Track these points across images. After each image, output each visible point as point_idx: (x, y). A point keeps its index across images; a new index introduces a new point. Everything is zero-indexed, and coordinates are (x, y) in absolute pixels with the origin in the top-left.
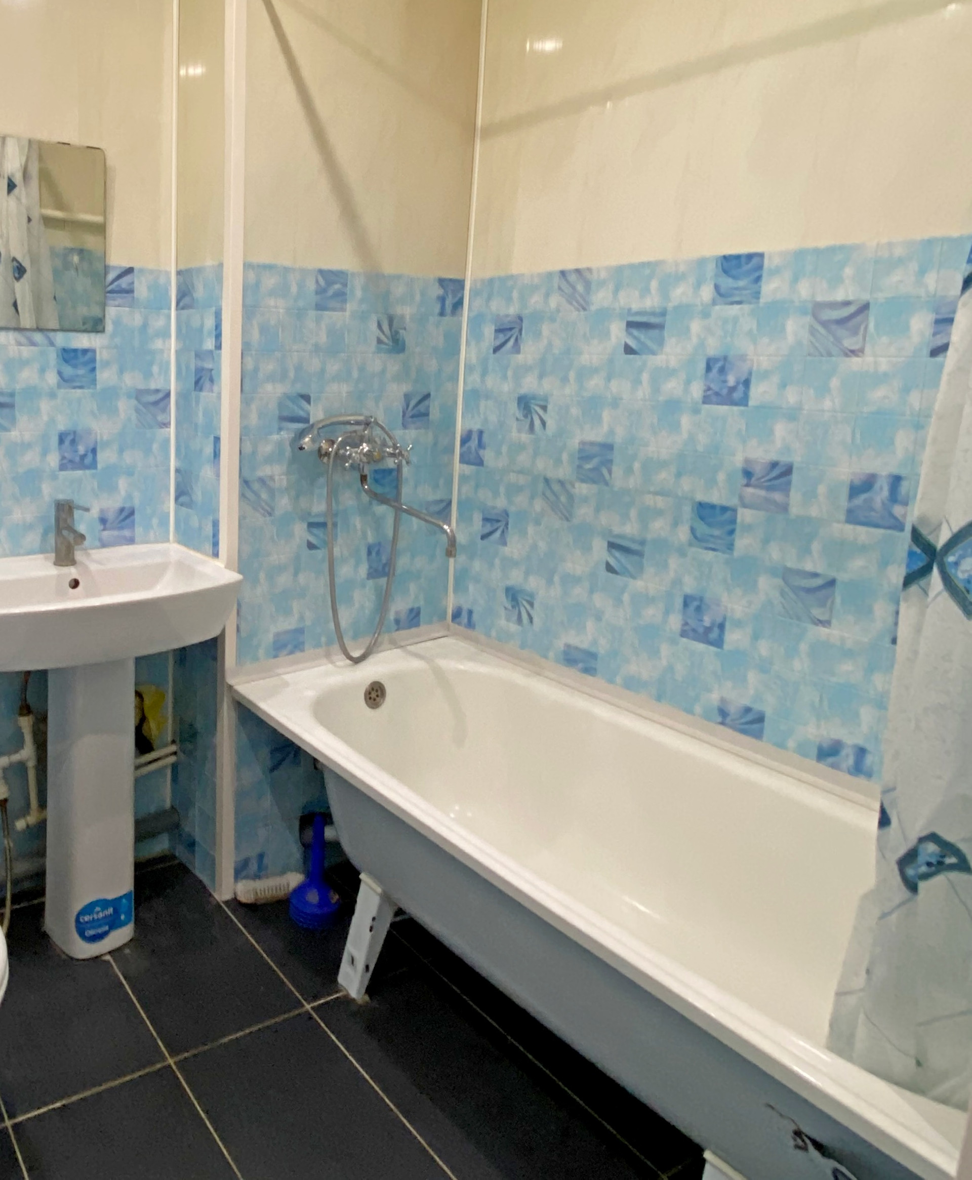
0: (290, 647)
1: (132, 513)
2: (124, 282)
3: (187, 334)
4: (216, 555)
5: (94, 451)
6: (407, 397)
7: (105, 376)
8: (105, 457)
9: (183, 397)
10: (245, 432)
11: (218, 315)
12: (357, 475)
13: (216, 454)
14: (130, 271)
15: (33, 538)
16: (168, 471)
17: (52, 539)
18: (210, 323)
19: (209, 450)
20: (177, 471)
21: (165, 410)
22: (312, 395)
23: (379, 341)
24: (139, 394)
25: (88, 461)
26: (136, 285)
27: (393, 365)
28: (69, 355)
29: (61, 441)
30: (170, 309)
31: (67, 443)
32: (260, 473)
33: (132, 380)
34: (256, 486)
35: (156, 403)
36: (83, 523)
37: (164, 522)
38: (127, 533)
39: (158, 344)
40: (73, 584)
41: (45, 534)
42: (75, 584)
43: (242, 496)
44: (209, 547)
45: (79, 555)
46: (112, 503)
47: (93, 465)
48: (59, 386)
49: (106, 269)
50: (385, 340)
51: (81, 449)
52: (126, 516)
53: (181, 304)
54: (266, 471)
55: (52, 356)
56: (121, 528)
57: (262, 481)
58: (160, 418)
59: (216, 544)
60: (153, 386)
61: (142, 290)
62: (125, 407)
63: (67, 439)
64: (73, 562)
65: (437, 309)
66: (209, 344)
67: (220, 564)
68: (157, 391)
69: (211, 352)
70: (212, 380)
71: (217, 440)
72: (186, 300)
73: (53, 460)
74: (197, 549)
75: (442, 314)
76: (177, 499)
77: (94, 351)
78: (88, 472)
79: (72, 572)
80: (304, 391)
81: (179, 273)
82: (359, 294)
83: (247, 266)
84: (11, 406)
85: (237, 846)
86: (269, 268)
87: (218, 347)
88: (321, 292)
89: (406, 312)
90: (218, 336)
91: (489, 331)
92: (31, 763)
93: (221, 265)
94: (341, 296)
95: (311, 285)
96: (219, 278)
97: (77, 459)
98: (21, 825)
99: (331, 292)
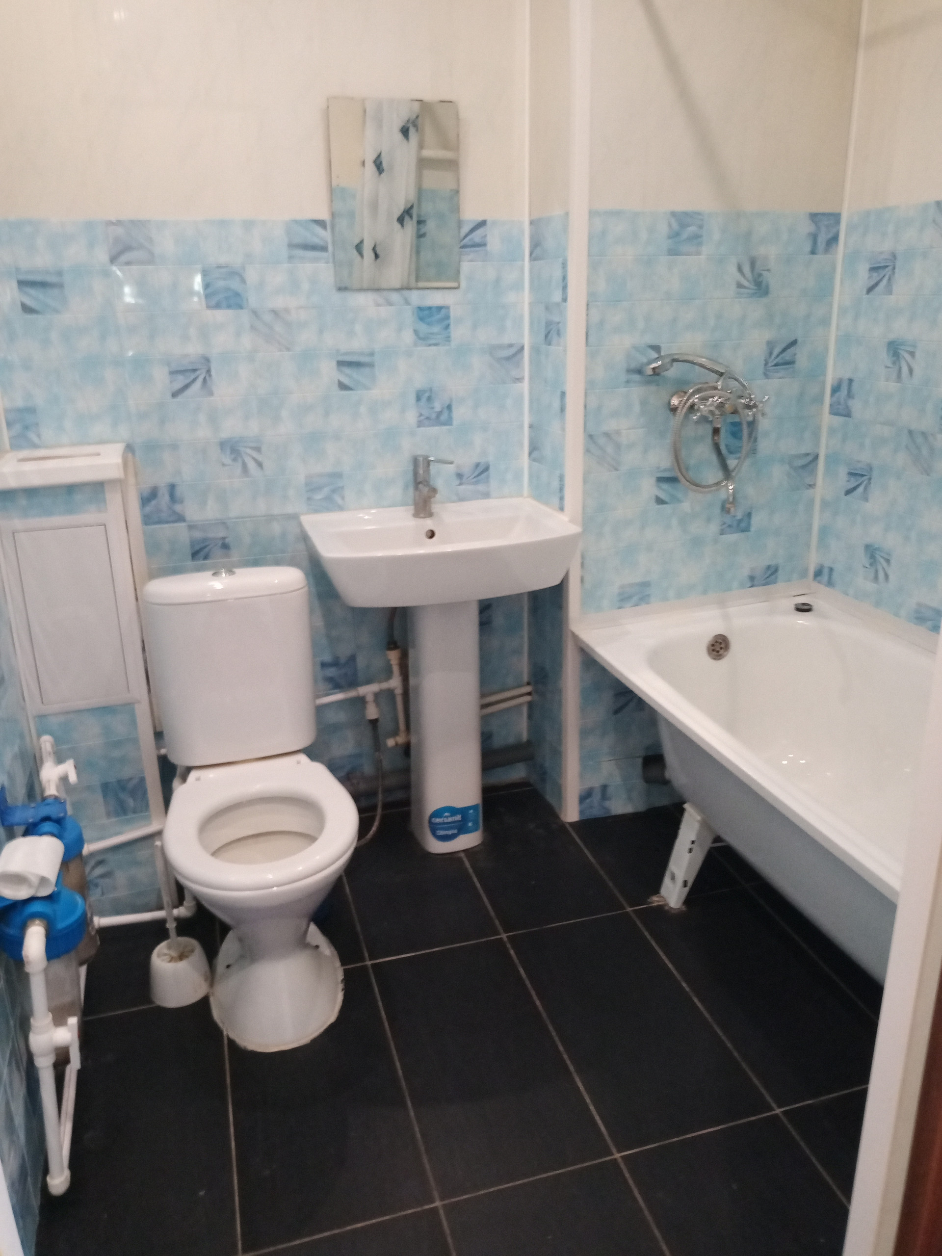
0: (635, 599)
1: (487, 469)
2: (476, 236)
3: (538, 285)
4: (562, 509)
5: (449, 407)
6: (771, 345)
7: (459, 333)
8: (460, 413)
9: (536, 350)
10: (590, 385)
11: (564, 265)
12: (709, 429)
13: (562, 409)
14: (483, 223)
15: (396, 491)
16: (521, 427)
17: (411, 490)
18: (558, 274)
19: (556, 404)
20: (531, 426)
21: (519, 365)
22: (663, 346)
23: (740, 286)
24: (492, 350)
25: (444, 417)
26: (489, 239)
27: (756, 310)
28: (425, 314)
29: (418, 399)
30: (523, 260)
31: (424, 400)
32: (605, 428)
33: (486, 336)
34: (602, 441)
35: (508, 359)
36: (441, 477)
37: (518, 476)
38: (481, 487)
39: (511, 297)
40: (430, 534)
41: (406, 487)
42: (432, 534)
43: (587, 451)
44: (556, 501)
45: (436, 507)
46: (466, 460)
47: (449, 422)
48: (415, 345)
49: (460, 224)
50: (746, 283)
51: (438, 406)
52: (482, 471)
53: (534, 255)
54: (611, 425)
55: (408, 315)
56: (476, 483)
57: (607, 435)
58: (514, 373)
59: (562, 499)
60: (506, 340)
61: (494, 243)
62: (478, 363)
63: (424, 396)
64: (430, 515)
65: (808, 248)
66: (557, 297)
67: (564, 518)
68: (511, 346)
69: (558, 304)
70: (559, 334)
71: (563, 394)
72: (538, 251)
73: (411, 417)
74: (547, 503)
75: (813, 252)
76: (530, 454)
77: (448, 308)
78: (445, 428)
79: (429, 524)
80: (655, 342)
81: (532, 223)
82: (717, 236)
83: (592, 214)
84: (371, 365)
85: (582, 776)
86: (617, 214)
87: (565, 300)
88: (674, 235)
89: (770, 252)
90: (565, 288)
91: (863, 270)
92: (399, 691)
93: (567, 214)
94: (696, 238)
95: (663, 229)
96: (565, 228)
97: (434, 416)
98: (391, 742)
99: (685, 235)
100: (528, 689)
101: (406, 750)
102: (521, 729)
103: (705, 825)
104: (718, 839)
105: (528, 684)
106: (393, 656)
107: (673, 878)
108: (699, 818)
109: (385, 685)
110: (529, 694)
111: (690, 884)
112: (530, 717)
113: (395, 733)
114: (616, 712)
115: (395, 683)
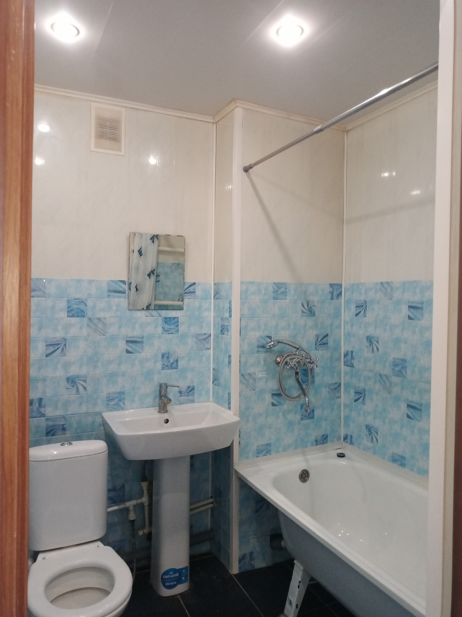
0: (264, 452)
1: (193, 389)
2: (191, 289)
3: (217, 309)
4: (230, 408)
5: (177, 361)
6: (317, 336)
7: (182, 328)
8: (181, 364)
9: (216, 336)
10: (242, 353)
11: (230, 303)
12: (293, 372)
13: (230, 363)
14: (194, 284)
15: (149, 400)
16: (209, 370)
17: (157, 400)
18: (227, 306)
19: (227, 360)
20: (214, 369)
21: (209, 342)
22: (272, 336)
23: (303, 312)
24: (197, 336)
25: (174, 365)
26: (196, 290)
27: (310, 322)
28: (167, 320)
29: (163, 357)
30: (211, 299)
31: (165, 357)
32: (249, 371)
33: (194, 330)
34: (247, 377)
35: (204, 339)
36: (172, 393)
37: (207, 392)
38: (190, 398)
39: (206, 314)
40: (166, 421)
41: (155, 398)
42: (167, 421)
43: (241, 382)
44: (227, 405)
45: (169, 407)
46: (184, 385)
47: (176, 368)
48: (163, 334)
49: (184, 284)
50: (305, 311)
51: (171, 360)
52: (191, 390)
53: (216, 297)
54: (251, 370)
55: (160, 321)
56: (188, 395)
57: (249, 374)
58: (207, 346)
59: (229, 403)
60: (203, 332)
61: (199, 292)
62: (191, 341)
63: (165, 356)
64: (167, 412)
65: (330, 297)
66: (227, 315)
67: (231, 413)
68: (205, 334)
69: (227, 318)
70: (228, 330)
71: (230, 356)
72: (217, 296)
73: (159, 365)
74: (222, 405)
75: (332, 299)
76: (213, 382)
77: (178, 318)
78: (174, 370)
79: (166, 416)
80: (269, 335)
81: (215, 284)
82: (293, 292)
83: (242, 283)
84: (142, 342)
85: (240, 548)
86: (252, 283)
87: (230, 316)
88: (275, 292)
89: (315, 299)
90: (230, 312)
91: (353, 307)
92: (146, 504)
93: (231, 282)
94: (284, 293)
95: (271, 289)
96: (231, 288)
97: (169, 365)
98: (141, 533)
99: (279, 292)
100: (211, 500)
101: (149, 536)
102: (208, 522)
103: (305, 571)
104: (312, 579)
105: (212, 497)
106: (145, 485)
107: (291, 603)
108: (302, 568)
109: (139, 501)
110: (212, 503)
111: (299, 606)
112: (212, 515)
113: (143, 527)
114: (257, 511)
115: (145, 499)
